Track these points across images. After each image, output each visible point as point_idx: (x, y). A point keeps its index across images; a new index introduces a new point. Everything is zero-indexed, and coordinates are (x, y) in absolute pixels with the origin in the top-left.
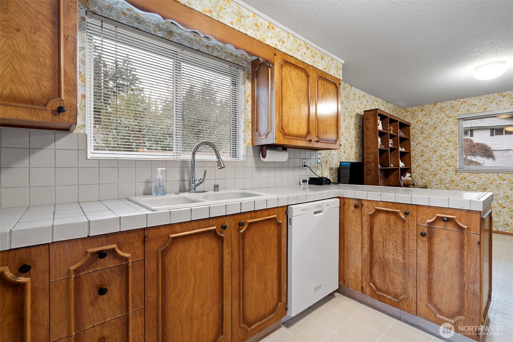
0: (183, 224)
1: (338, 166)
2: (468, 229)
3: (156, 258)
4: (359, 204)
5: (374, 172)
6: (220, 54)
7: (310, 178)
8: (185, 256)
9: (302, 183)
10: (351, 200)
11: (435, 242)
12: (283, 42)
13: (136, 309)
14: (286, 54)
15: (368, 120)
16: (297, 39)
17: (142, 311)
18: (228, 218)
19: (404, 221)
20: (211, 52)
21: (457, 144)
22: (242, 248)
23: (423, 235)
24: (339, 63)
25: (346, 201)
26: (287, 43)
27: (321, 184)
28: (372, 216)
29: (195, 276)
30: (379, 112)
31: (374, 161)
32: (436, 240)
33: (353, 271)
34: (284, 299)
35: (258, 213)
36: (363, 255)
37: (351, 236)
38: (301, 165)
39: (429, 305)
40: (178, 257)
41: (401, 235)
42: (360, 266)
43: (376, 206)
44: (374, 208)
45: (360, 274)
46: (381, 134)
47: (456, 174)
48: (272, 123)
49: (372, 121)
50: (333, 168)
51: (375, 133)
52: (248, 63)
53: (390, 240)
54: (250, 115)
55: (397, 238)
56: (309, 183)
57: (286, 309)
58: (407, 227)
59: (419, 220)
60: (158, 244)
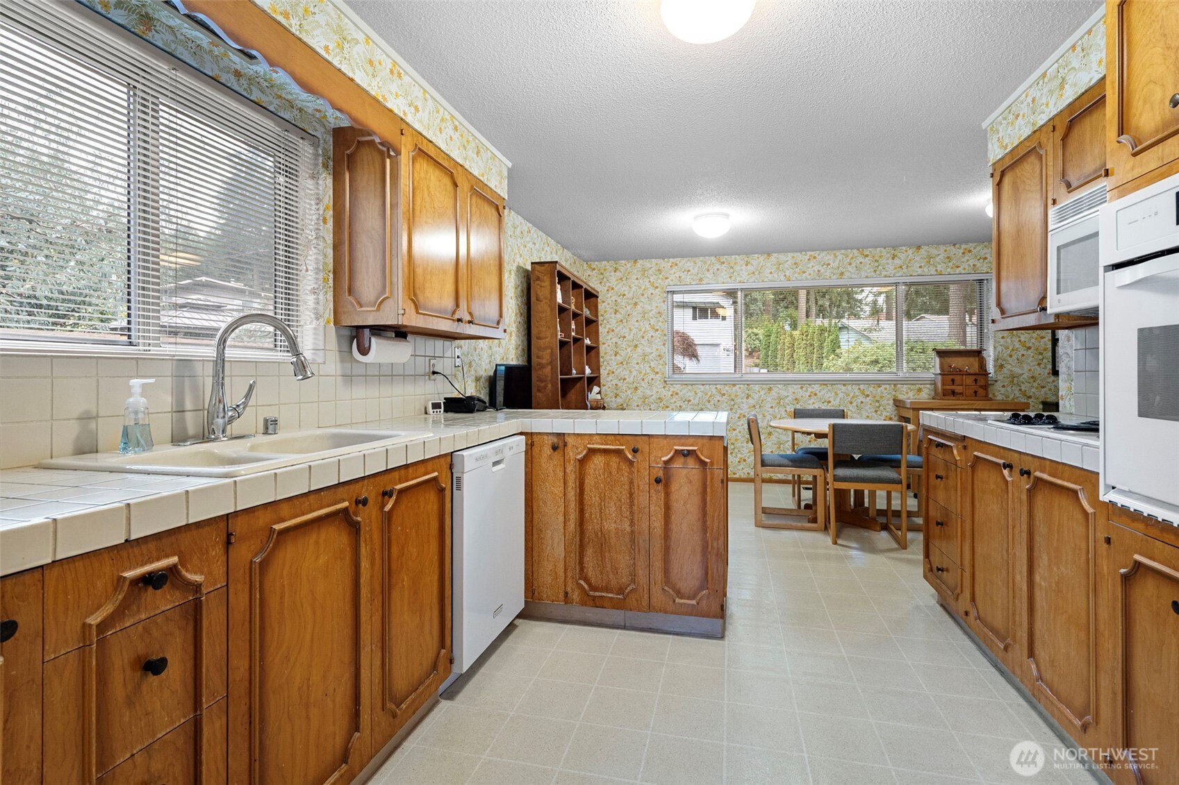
0: (295, 501)
1: (492, 373)
2: (712, 463)
3: (248, 579)
4: (560, 442)
5: (550, 386)
6: (267, 99)
7: (445, 399)
8: (297, 569)
9: (430, 410)
10: (545, 437)
11: (673, 490)
12: (417, 109)
13: (212, 700)
14: (421, 134)
15: (538, 282)
16: (440, 107)
17: (224, 702)
18: (366, 482)
19: (631, 463)
20: (245, 89)
21: (665, 335)
22: (387, 543)
23: (658, 481)
24: (503, 165)
25: (535, 439)
26: (423, 111)
27: (471, 411)
28: (582, 462)
29: (314, 613)
30: (558, 268)
31: (551, 362)
32: (674, 487)
33: (550, 567)
34: (447, 642)
35: (410, 470)
36: (567, 535)
37: (545, 503)
38: (427, 370)
39: (666, 588)
40: (285, 573)
41: (627, 487)
42: (563, 555)
43: (589, 443)
44: (585, 446)
45: (563, 570)
46: (562, 310)
47: (664, 387)
48: (395, 279)
49: (547, 283)
50: (481, 377)
51: (552, 310)
52: (327, 132)
53: (611, 498)
54: (330, 252)
55: (621, 493)
56: (446, 411)
57: (451, 661)
58: (636, 472)
59: (652, 458)
60: (252, 548)
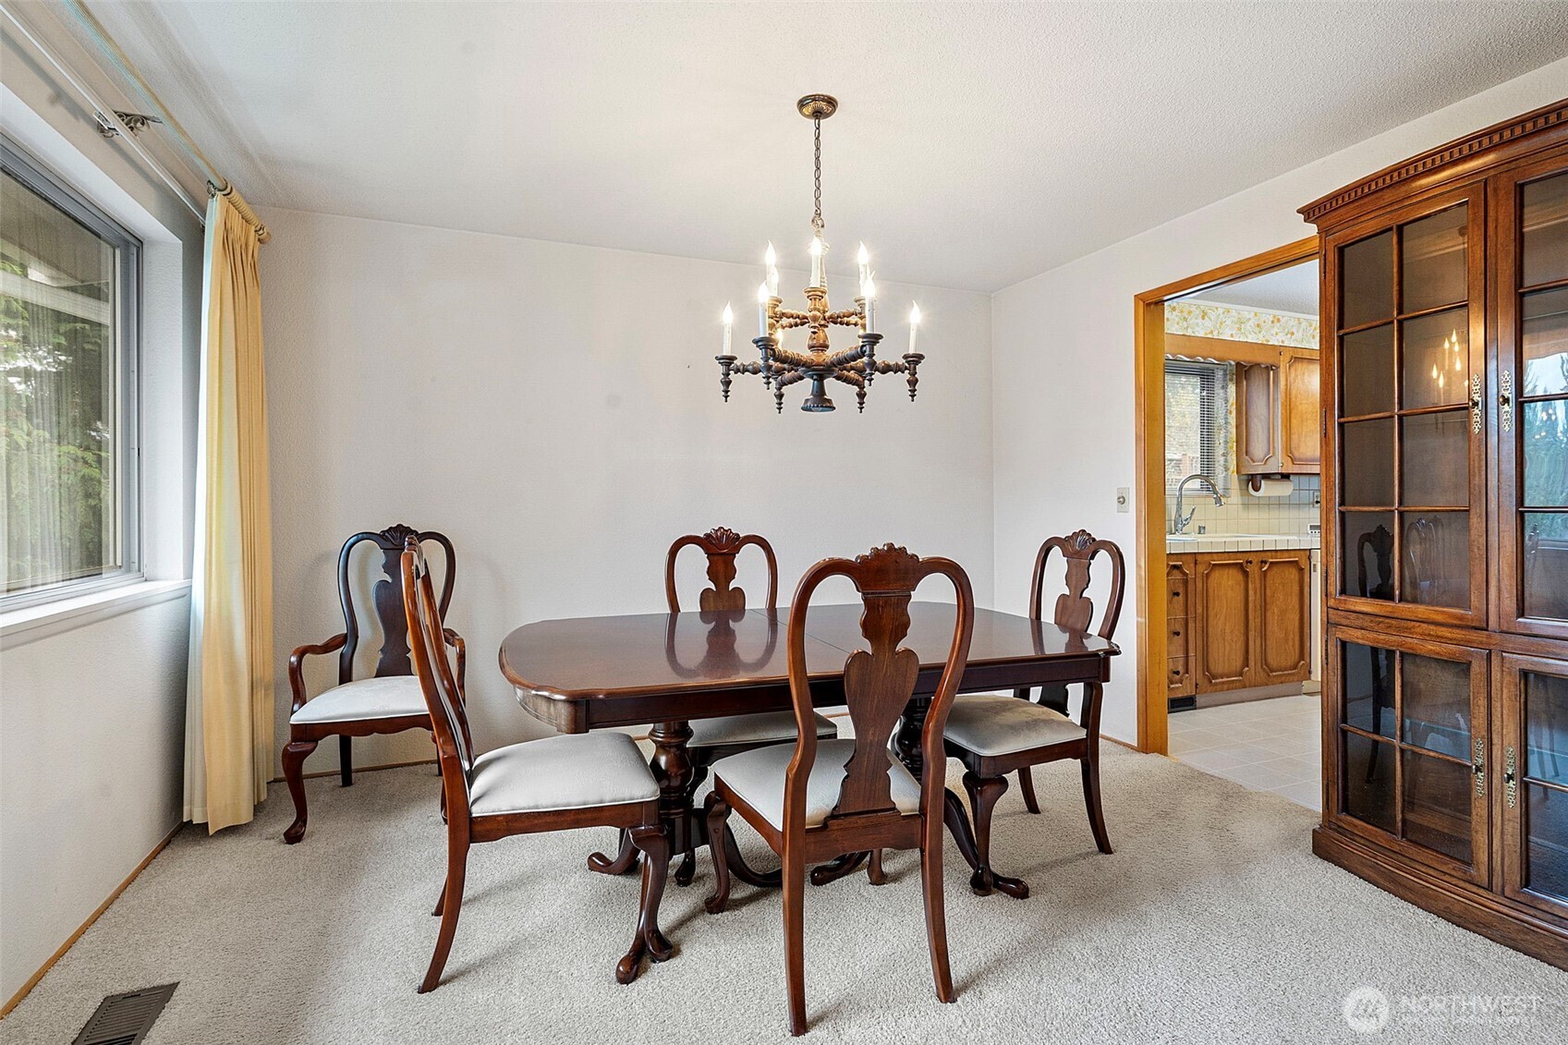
3: (1202, 578)
8: (1221, 583)
12: (1293, 334)
14: (1295, 348)
18: (1252, 553)
22: (1264, 587)
26: (1296, 332)
29: (1227, 603)
34: (1307, 656)
35: (1279, 553)
38: (1311, 500)
40: (1214, 581)
48: (1276, 445)
52: (1233, 365)
54: (1234, 431)
60: (1204, 567)
